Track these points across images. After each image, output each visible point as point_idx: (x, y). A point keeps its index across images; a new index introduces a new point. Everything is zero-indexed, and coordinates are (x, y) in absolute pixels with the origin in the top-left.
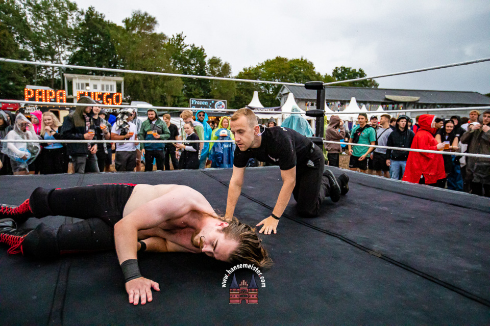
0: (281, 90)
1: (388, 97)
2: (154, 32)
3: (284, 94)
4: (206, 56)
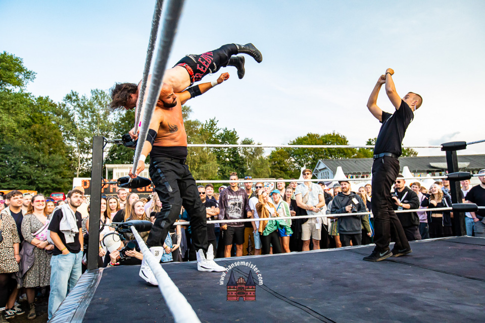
0: (317, 166)
1: (432, 164)
2: (188, 119)
3: (320, 170)
4: (238, 138)
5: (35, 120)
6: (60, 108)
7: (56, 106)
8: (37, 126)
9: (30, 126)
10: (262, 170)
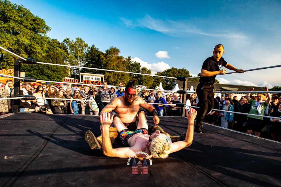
0: (173, 83)
1: (223, 88)
2: (118, 56)
3: (174, 85)
4: (140, 66)
5: (51, 50)
6: (62, 45)
7: (60, 44)
8: (51, 52)
9: (48, 52)
10: (149, 82)
